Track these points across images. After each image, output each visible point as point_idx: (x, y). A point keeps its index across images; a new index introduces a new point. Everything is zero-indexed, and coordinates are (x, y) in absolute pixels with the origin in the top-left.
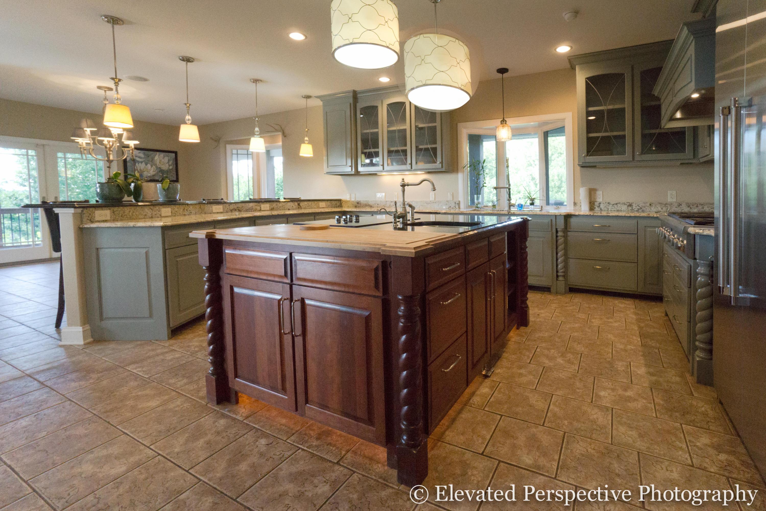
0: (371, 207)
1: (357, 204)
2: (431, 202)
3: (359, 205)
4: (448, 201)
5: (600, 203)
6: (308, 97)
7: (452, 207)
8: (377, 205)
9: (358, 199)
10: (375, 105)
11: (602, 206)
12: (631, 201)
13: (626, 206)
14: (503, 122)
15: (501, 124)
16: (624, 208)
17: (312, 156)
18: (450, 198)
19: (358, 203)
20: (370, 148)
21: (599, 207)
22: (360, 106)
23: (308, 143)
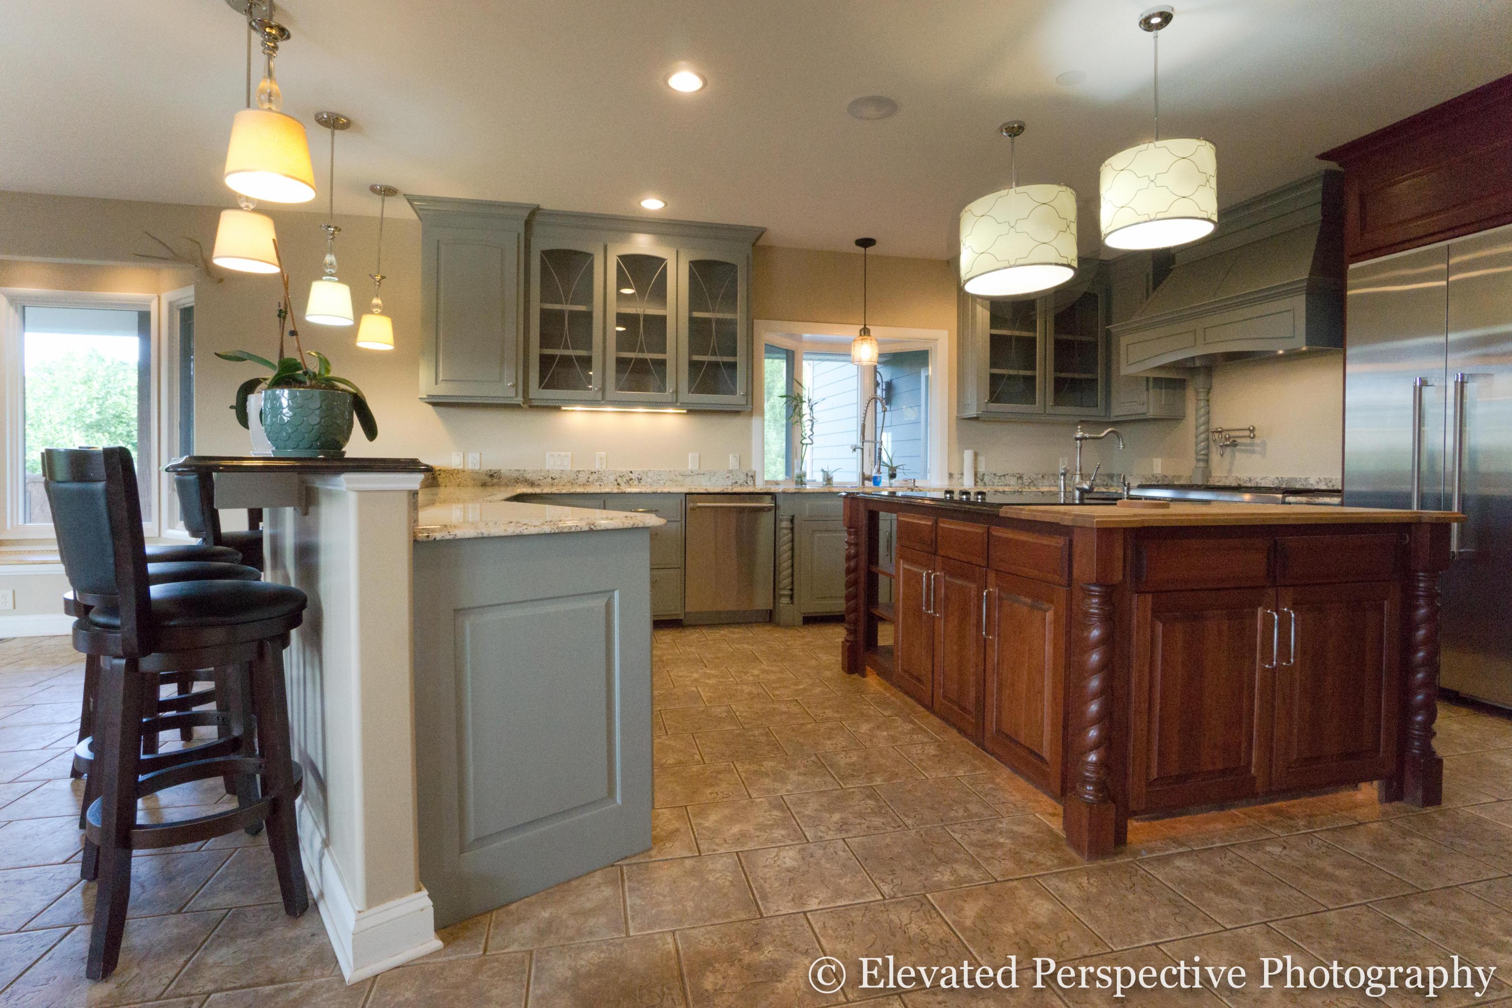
0: (532, 484)
1: (488, 479)
2: (692, 474)
3: (495, 480)
4: (730, 471)
5: (984, 475)
6: (388, 192)
7: (740, 482)
8: (550, 480)
9: (494, 467)
10: (589, 251)
11: (986, 479)
12: (1021, 472)
13: (1015, 479)
14: (865, 332)
15: (861, 335)
16: (1013, 481)
17: (389, 347)
18: (732, 464)
19: (491, 476)
20: (566, 347)
21: (982, 480)
22: (540, 244)
23: (382, 314)
